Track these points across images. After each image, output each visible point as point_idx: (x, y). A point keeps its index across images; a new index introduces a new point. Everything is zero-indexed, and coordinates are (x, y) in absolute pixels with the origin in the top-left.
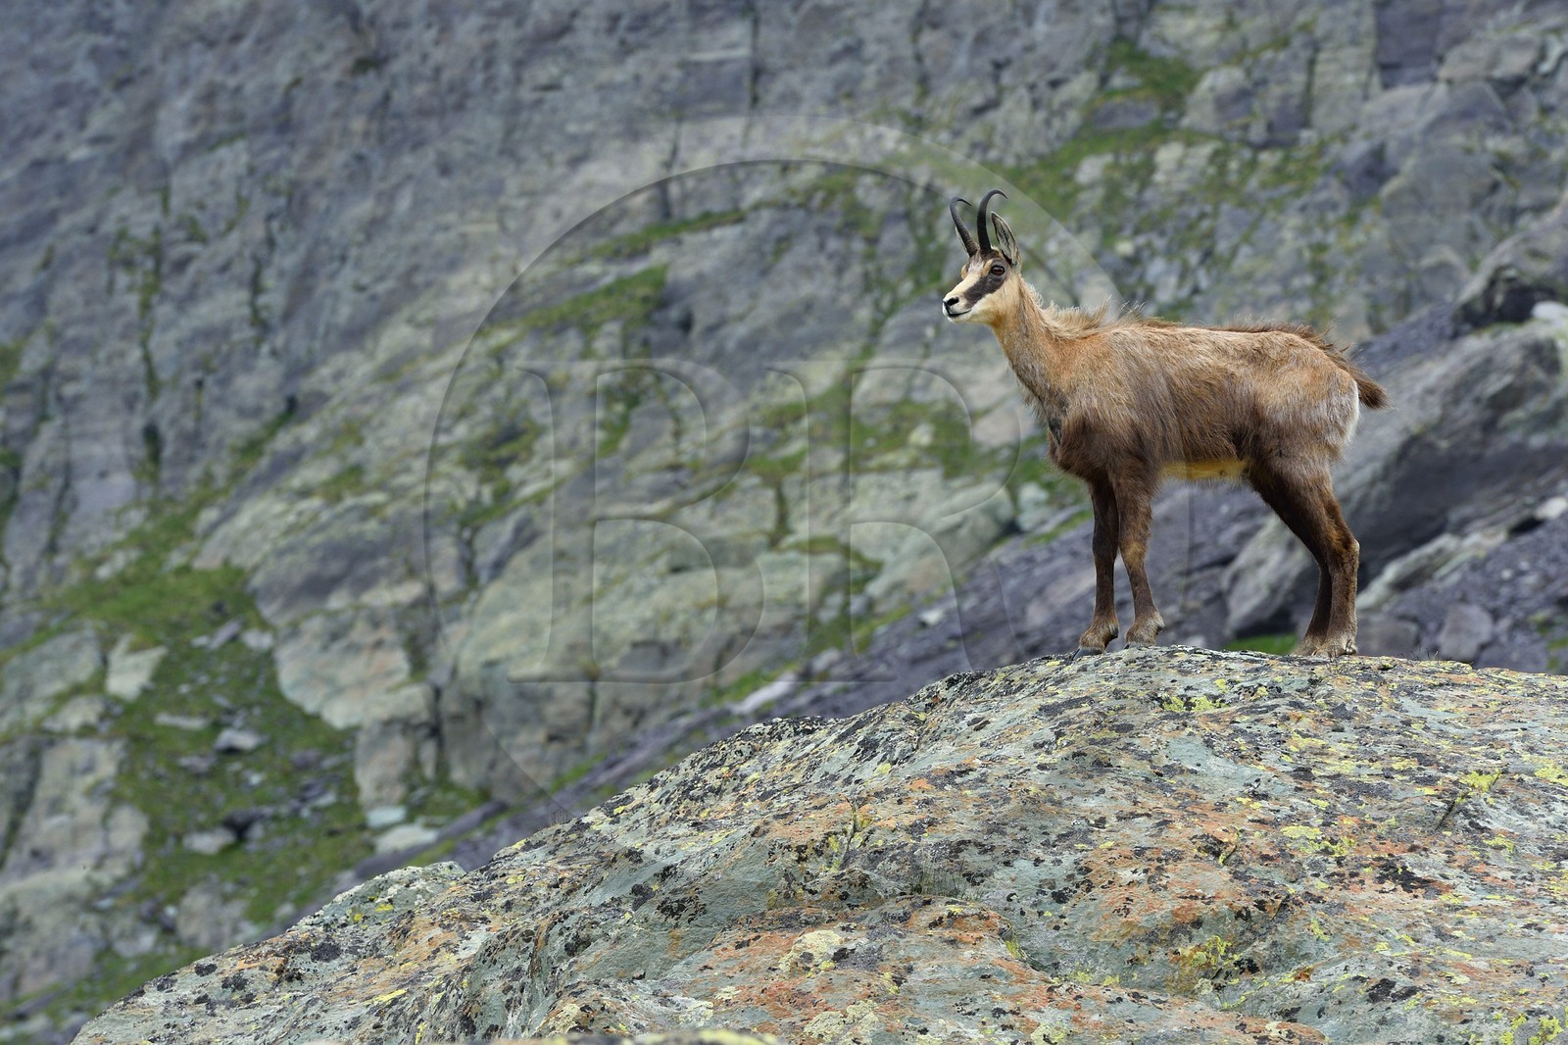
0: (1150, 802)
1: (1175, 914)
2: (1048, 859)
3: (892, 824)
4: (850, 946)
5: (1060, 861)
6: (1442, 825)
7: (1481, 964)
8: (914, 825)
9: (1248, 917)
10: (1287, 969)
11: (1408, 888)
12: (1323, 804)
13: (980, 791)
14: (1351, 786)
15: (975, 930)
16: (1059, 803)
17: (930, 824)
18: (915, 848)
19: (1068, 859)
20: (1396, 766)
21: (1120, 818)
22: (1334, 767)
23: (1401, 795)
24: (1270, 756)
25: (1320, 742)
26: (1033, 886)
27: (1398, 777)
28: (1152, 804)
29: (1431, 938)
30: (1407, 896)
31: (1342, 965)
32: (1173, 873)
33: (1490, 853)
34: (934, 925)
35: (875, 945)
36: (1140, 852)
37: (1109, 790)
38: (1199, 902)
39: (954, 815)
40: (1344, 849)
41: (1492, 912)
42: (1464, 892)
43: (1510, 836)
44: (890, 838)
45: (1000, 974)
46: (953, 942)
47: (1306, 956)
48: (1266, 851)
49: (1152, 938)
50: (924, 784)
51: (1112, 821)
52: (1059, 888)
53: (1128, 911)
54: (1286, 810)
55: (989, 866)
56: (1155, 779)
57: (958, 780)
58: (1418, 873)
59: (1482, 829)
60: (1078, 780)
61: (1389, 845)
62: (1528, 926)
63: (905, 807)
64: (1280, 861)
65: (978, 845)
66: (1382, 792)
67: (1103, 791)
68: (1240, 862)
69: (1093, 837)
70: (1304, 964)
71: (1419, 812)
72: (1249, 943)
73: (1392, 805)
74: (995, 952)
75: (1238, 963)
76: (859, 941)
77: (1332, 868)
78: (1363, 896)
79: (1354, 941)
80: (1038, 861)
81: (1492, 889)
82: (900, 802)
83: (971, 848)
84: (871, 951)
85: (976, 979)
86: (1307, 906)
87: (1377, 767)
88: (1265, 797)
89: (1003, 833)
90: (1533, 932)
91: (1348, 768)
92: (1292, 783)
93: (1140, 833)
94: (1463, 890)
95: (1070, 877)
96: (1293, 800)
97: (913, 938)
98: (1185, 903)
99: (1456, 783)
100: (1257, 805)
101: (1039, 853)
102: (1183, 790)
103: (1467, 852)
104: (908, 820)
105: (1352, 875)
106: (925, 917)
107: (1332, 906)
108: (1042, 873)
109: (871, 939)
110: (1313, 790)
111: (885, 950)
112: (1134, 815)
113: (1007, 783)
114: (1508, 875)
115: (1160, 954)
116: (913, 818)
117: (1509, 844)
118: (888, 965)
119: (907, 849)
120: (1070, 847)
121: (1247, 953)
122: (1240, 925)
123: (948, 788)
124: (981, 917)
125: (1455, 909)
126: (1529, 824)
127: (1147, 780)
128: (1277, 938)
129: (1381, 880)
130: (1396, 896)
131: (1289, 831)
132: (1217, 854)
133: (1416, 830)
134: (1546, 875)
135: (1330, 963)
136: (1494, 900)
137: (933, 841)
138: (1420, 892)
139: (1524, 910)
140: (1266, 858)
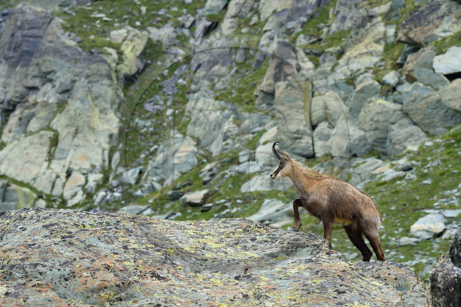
0: (87, 254)
1: (99, 285)
2: (62, 269)
3: (16, 258)
4: (9, 291)
5: (65, 270)
6: (164, 263)
7: (183, 300)
8: (22, 259)
9: (119, 286)
10: (130, 300)
11: (159, 280)
12: (132, 256)
13: (39, 250)
14: (139, 251)
15: (45, 288)
16: (62, 254)
17: (27, 258)
18: (24, 265)
19: (68, 269)
20: (149, 246)
21: (80, 259)
22: (133, 246)
23: (152, 254)
24: (116, 243)
25: (127, 239)
26: (58, 276)
27: (150, 249)
28: (88, 255)
29: (168, 293)
30: (159, 281)
31: (146, 300)
32: (98, 274)
33: (178, 270)
34: (33, 286)
35: (17, 291)
36: (88, 268)
37: (75, 251)
38: (106, 282)
39: (33, 256)
40: (141, 268)
41: (182, 286)
42: (174, 281)
43: (182, 266)
44: (15, 262)
45: (54, 300)
46: (39, 291)
47: (135, 297)
48: (121, 269)
49: (93, 291)
50: (23, 247)
51: (78, 259)
52: (66, 277)
53: (86, 284)
54: (123, 258)
55: (46, 270)
56: (87, 248)
57: (32, 247)
58: (161, 276)
59: (175, 264)
60: (66, 248)
61: (152, 268)
62: (193, 291)
63: (18, 254)
64: (125, 271)
65: (41, 265)
66: (147, 253)
67: (73, 251)
68: (115, 271)
69: (73, 263)
70: (135, 299)
71: (158, 259)
72: (120, 293)
73: (150, 257)
74: (51, 294)
75: (116, 298)
76: (12, 290)
77: (139, 274)
78: (148, 281)
79: (148, 293)
80: (59, 270)
81: (181, 280)
82: (17, 252)
83: (40, 265)
84: (15, 293)
85: (47, 301)
86: (135, 284)
87: (144, 246)
88: (117, 254)
89: (48, 262)
90: (194, 292)
91: (136, 246)
92: (123, 250)
93: (86, 263)
94: (173, 280)
95: (69, 274)
96: (125, 255)
97: (28, 290)
98: (102, 282)
99: (165, 251)
100: (115, 256)
101: (59, 267)
102: (95, 251)
103: (172, 270)
104: (20, 257)
105: (145, 276)
106: (31, 284)
107: (142, 284)
108: (61, 273)
109: (16, 289)
110: (129, 252)
111: (20, 293)
112: (84, 258)
113: (46, 248)
114: (184, 276)
115: (95, 295)
116: (22, 257)
117: (183, 268)
118: (21, 297)
119: (21, 265)
120: (67, 266)
121: (119, 296)
122: (117, 288)
123: (30, 249)
124: (47, 285)
125: (173, 285)
126: (186, 263)
127: (85, 248)
128: (127, 292)
129: (152, 277)
130: (156, 282)
131: (126, 263)
132: (109, 269)
133: (158, 264)
134: (194, 277)
135: (142, 299)
136: (182, 283)
137: (28, 263)
138: (162, 280)
139: (190, 286)
140: (121, 270)
